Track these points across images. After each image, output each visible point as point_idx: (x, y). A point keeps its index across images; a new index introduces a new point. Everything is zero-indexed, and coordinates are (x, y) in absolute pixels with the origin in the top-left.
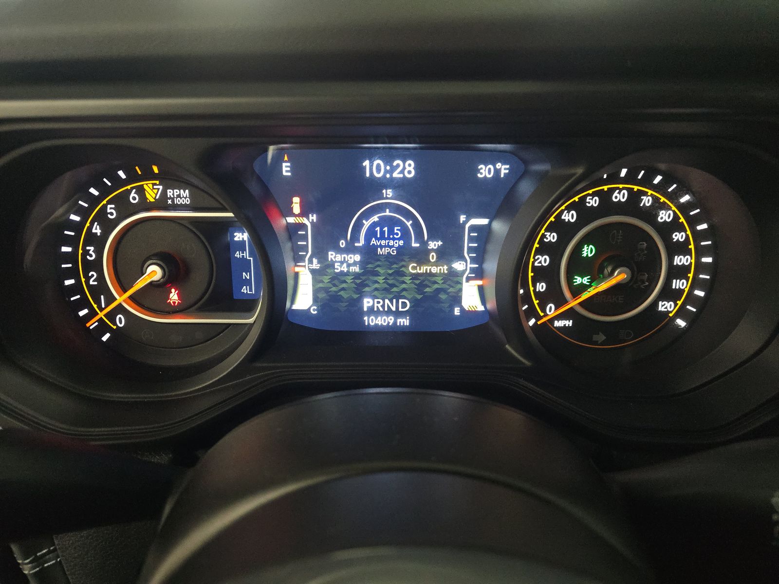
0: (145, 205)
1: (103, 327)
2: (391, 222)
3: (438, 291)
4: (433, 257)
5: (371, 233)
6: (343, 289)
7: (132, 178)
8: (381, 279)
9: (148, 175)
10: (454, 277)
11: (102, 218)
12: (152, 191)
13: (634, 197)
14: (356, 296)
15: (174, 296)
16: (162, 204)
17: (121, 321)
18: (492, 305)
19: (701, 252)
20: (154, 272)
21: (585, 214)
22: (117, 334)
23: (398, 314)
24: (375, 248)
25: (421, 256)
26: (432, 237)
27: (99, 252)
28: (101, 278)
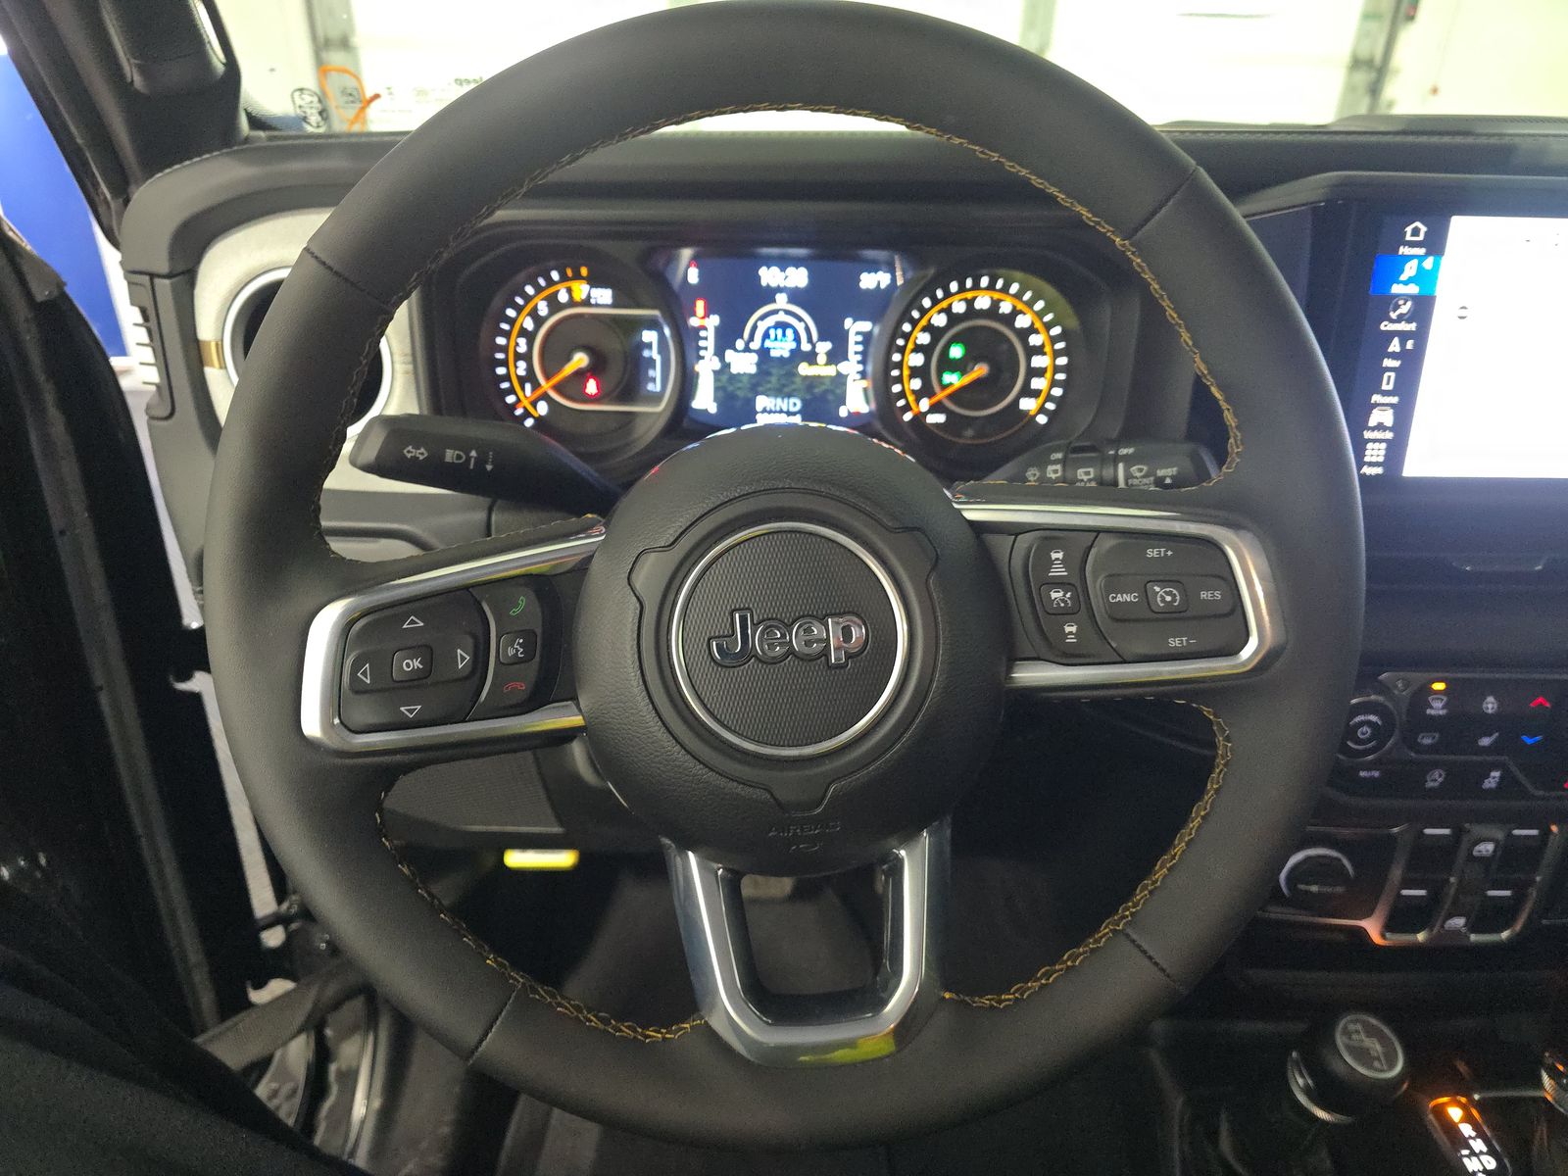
0: (572, 303)
1: (527, 414)
2: (783, 326)
3: (826, 391)
4: (822, 359)
5: (766, 335)
6: (739, 388)
7: (564, 278)
8: (774, 379)
9: (577, 277)
10: (840, 380)
11: (534, 314)
12: (581, 290)
13: (995, 304)
14: (750, 395)
15: (592, 387)
16: (586, 302)
17: (543, 408)
18: (873, 406)
19: (1056, 354)
20: (580, 360)
21: (954, 319)
22: (539, 420)
23: (789, 413)
24: (768, 350)
25: (811, 358)
26: (822, 338)
27: (530, 345)
28: (530, 369)
